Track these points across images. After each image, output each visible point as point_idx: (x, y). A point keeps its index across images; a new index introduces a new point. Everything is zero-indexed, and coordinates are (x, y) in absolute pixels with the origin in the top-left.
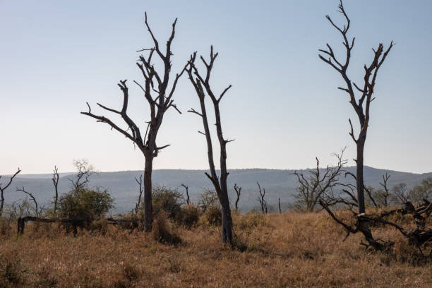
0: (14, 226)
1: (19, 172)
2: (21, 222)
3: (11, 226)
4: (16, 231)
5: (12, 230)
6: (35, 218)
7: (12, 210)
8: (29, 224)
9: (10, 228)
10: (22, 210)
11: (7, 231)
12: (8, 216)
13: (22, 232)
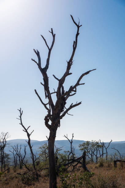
0: (112, 163)
1: (112, 141)
2: (115, 162)
3: (111, 164)
4: (114, 166)
5: (112, 166)
6: (120, 160)
7: (111, 157)
8: (118, 163)
9: (111, 165)
10: (115, 157)
11: (110, 166)
12: (110, 160)
13: (116, 167)
